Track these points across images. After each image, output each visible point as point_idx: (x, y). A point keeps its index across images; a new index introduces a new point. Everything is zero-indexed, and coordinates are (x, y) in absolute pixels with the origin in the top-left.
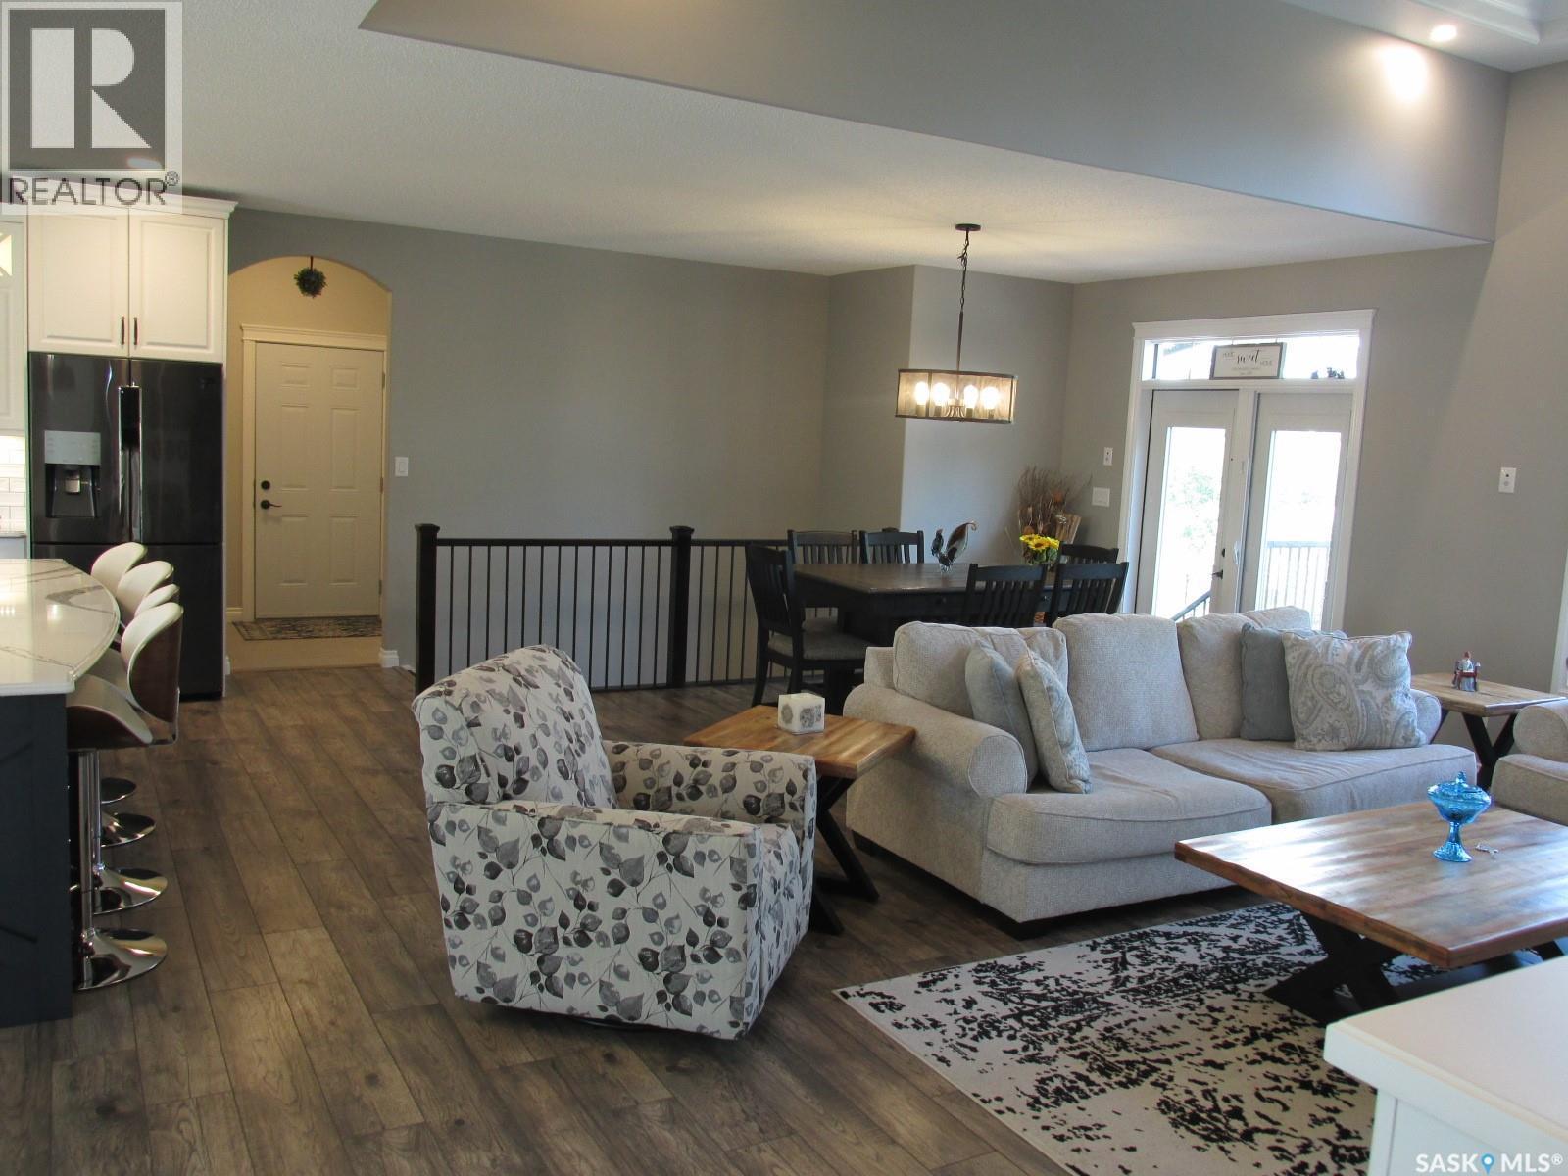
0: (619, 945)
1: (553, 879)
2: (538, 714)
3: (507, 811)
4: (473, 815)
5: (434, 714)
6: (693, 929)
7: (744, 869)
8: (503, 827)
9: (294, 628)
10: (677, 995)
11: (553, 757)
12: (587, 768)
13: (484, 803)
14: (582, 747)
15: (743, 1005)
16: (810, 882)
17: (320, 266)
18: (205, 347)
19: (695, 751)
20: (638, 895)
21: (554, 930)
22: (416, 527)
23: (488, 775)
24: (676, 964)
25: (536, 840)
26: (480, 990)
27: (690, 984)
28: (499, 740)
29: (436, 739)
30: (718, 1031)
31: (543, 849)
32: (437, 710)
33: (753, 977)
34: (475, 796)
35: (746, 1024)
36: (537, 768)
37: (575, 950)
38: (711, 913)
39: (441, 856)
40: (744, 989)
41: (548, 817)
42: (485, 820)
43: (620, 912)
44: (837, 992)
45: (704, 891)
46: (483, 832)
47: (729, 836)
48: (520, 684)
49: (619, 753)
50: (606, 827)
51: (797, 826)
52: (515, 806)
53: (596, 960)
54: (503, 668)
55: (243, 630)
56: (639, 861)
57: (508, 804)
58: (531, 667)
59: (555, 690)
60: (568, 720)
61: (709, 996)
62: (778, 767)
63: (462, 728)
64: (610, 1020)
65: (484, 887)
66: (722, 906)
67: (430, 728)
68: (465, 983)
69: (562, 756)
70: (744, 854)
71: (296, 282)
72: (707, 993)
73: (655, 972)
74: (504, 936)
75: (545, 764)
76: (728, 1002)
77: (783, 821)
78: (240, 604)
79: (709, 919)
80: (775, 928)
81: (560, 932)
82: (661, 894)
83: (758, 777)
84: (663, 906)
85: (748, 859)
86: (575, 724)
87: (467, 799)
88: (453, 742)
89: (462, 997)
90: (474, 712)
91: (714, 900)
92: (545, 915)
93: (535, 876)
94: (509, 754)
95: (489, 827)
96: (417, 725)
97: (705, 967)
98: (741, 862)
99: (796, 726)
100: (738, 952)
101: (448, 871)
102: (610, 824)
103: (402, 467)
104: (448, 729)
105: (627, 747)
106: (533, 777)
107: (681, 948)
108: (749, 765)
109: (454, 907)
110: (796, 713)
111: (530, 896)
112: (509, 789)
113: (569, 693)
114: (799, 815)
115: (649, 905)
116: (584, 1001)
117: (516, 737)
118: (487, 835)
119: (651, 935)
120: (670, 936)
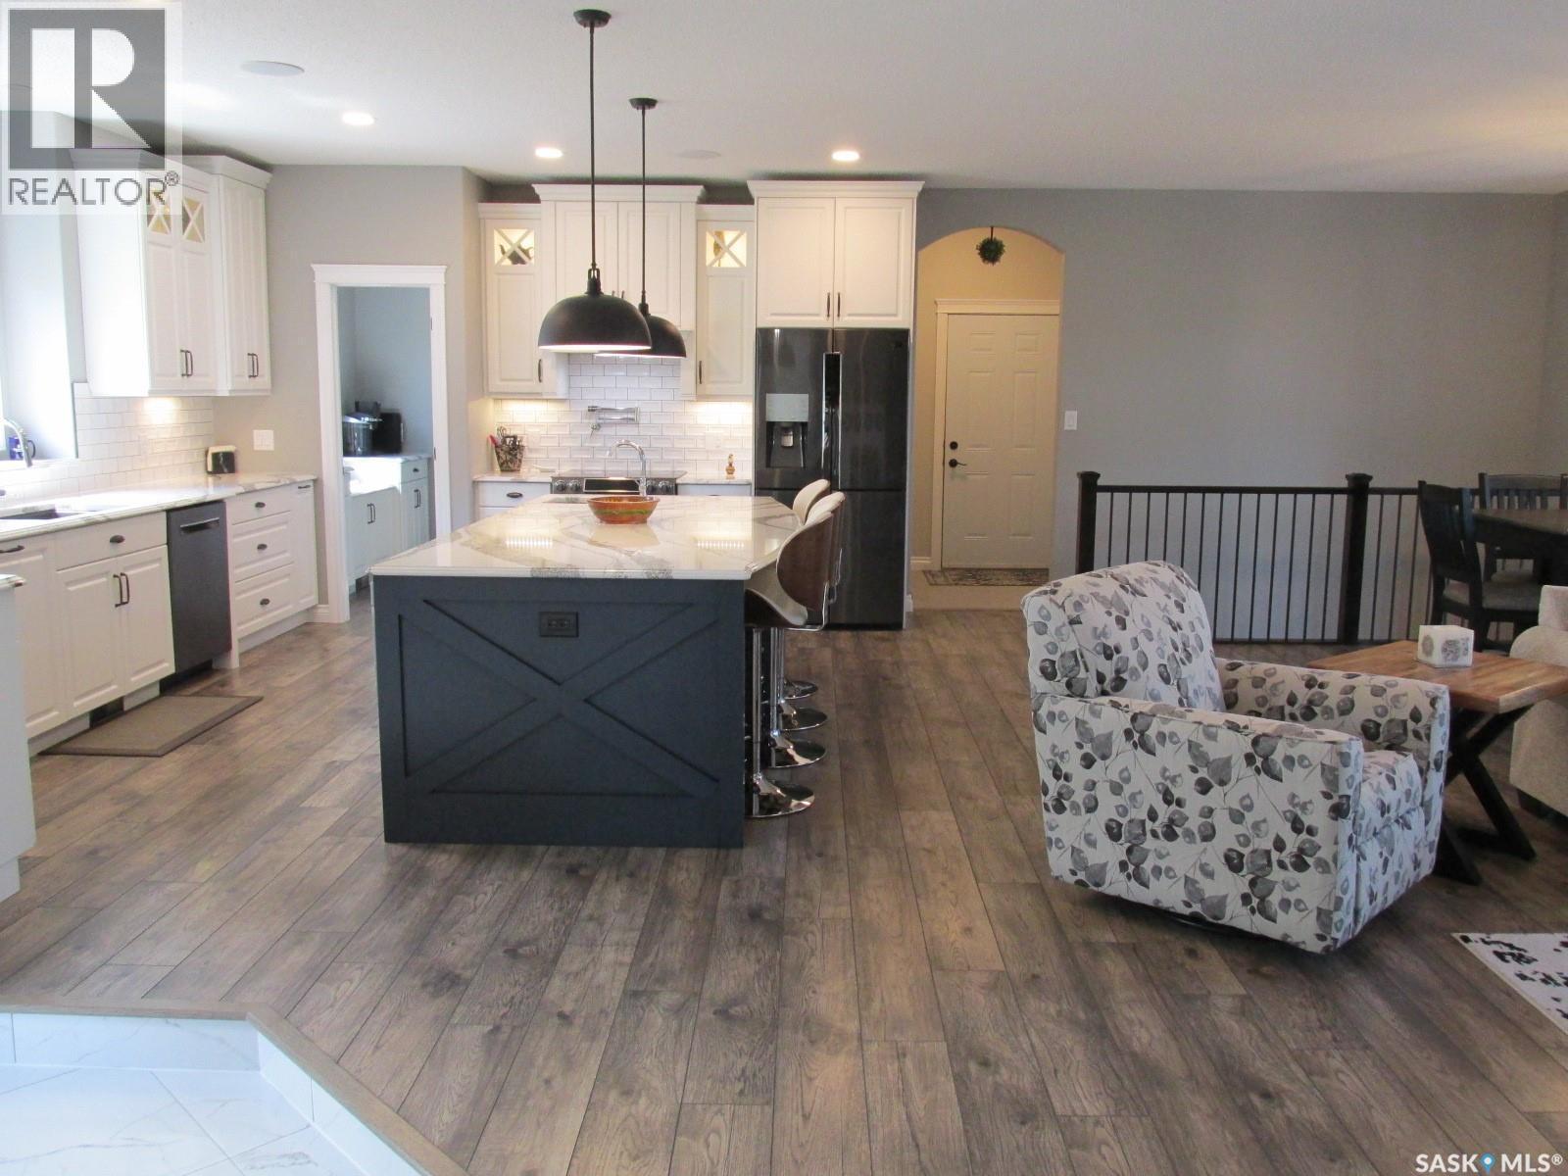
0: (1205, 843)
1: (1144, 773)
2: (1142, 620)
3: (1103, 705)
4: (1072, 707)
5: (1039, 612)
6: (1280, 834)
7: (1336, 777)
8: (1098, 720)
9: (974, 577)
10: (1262, 899)
11: (1154, 661)
12: (1192, 678)
13: (1083, 697)
14: (1189, 657)
15: (1331, 919)
16: (1437, 819)
17: (998, 235)
18: (895, 315)
19: (1312, 672)
20: (1225, 795)
21: (1143, 822)
22: (1078, 474)
23: (1087, 670)
24: (1262, 868)
25: (1128, 734)
26: (1074, 873)
27: (1275, 891)
28: (1099, 638)
29: (1040, 634)
30: (1304, 942)
31: (1134, 743)
32: (1042, 607)
33: (1345, 892)
34: (1074, 689)
35: (1335, 940)
36: (1136, 669)
37: (1163, 844)
38: (1299, 819)
39: (1042, 744)
40: (1333, 901)
41: (1141, 713)
42: (1082, 713)
43: (1206, 810)
44: (1457, 936)
45: (1293, 796)
46: (1079, 723)
47: (1320, 742)
48: (1126, 590)
49: (1232, 670)
50: (1196, 725)
51: (1420, 756)
52: (1111, 701)
53: (1182, 856)
54: (1112, 576)
55: (930, 578)
56: (1227, 762)
57: (1105, 700)
58: (1141, 577)
59: (1164, 601)
60: (1175, 629)
61: (1295, 905)
62: (1403, 692)
63: (1064, 625)
64: (1195, 918)
65: (1080, 776)
66: (1312, 813)
67: (1035, 624)
68: (1060, 863)
69: (1165, 662)
70: (1335, 761)
71: (978, 251)
72: (1293, 901)
73: (1240, 874)
74: (1096, 824)
75: (1145, 667)
76: (1315, 913)
77: (1405, 749)
78: (929, 554)
79: (1297, 826)
80: (1381, 854)
81: (1149, 825)
82: (1248, 796)
83: (1379, 701)
84: (1249, 808)
85: (1341, 768)
86: (1183, 635)
87: (1067, 692)
88: (1056, 637)
89: (1057, 878)
90: (1076, 610)
91: (1304, 807)
92: (1135, 807)
93: (1126, 769)
94: (1108, 653)
95: (1085, 718)
96: (1024, 620)
97: (1292, 875)
98: (1333, 770)
99: (1437, 658)
100: (1326, 863)
101: (1049, 758)
102: (1200, 723)
103: (1071, 421)
104: (1052, 626)
105: (1240, 665)
106: (1131, 677)
107: (1268, 853)
108: (1369, 688)
109: (1053, 792)
110: (1438, 646)
111: (1122, 787)
112: (1107, 686)
113: (1180, 606)
114: (1422, 745)
115: (1236, 806)
116: (1168, 894)
117: (1116, 637)
118: (1084, 727)
119: (1238, 837)
120: (1257, 840)
